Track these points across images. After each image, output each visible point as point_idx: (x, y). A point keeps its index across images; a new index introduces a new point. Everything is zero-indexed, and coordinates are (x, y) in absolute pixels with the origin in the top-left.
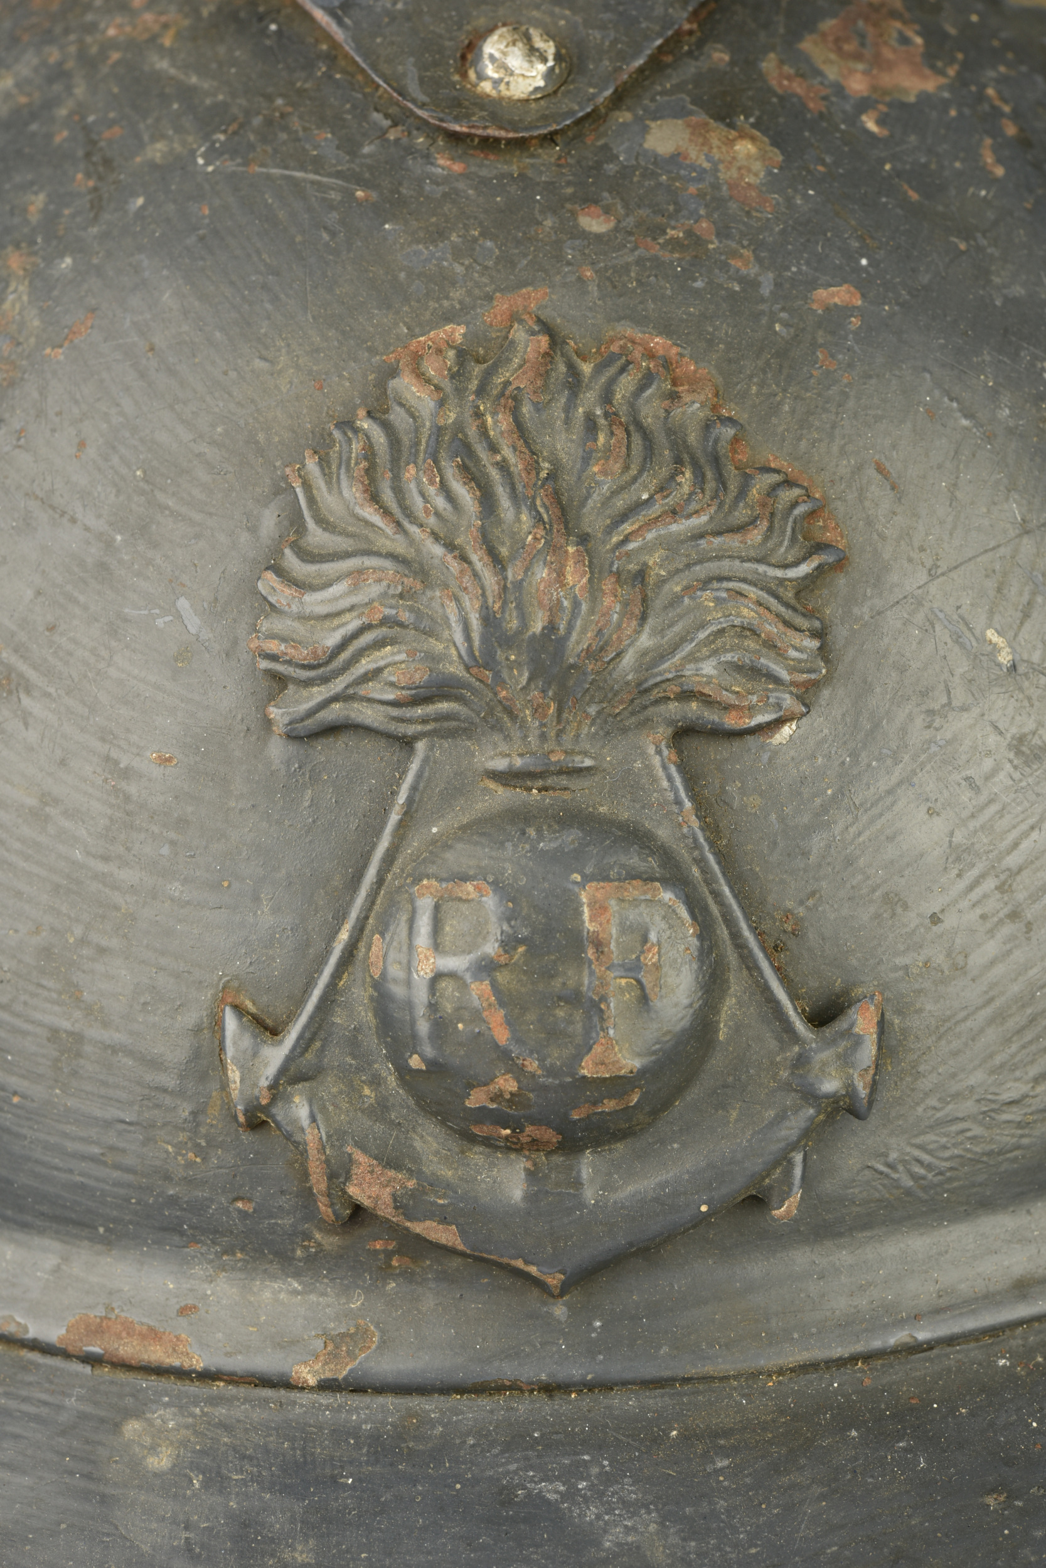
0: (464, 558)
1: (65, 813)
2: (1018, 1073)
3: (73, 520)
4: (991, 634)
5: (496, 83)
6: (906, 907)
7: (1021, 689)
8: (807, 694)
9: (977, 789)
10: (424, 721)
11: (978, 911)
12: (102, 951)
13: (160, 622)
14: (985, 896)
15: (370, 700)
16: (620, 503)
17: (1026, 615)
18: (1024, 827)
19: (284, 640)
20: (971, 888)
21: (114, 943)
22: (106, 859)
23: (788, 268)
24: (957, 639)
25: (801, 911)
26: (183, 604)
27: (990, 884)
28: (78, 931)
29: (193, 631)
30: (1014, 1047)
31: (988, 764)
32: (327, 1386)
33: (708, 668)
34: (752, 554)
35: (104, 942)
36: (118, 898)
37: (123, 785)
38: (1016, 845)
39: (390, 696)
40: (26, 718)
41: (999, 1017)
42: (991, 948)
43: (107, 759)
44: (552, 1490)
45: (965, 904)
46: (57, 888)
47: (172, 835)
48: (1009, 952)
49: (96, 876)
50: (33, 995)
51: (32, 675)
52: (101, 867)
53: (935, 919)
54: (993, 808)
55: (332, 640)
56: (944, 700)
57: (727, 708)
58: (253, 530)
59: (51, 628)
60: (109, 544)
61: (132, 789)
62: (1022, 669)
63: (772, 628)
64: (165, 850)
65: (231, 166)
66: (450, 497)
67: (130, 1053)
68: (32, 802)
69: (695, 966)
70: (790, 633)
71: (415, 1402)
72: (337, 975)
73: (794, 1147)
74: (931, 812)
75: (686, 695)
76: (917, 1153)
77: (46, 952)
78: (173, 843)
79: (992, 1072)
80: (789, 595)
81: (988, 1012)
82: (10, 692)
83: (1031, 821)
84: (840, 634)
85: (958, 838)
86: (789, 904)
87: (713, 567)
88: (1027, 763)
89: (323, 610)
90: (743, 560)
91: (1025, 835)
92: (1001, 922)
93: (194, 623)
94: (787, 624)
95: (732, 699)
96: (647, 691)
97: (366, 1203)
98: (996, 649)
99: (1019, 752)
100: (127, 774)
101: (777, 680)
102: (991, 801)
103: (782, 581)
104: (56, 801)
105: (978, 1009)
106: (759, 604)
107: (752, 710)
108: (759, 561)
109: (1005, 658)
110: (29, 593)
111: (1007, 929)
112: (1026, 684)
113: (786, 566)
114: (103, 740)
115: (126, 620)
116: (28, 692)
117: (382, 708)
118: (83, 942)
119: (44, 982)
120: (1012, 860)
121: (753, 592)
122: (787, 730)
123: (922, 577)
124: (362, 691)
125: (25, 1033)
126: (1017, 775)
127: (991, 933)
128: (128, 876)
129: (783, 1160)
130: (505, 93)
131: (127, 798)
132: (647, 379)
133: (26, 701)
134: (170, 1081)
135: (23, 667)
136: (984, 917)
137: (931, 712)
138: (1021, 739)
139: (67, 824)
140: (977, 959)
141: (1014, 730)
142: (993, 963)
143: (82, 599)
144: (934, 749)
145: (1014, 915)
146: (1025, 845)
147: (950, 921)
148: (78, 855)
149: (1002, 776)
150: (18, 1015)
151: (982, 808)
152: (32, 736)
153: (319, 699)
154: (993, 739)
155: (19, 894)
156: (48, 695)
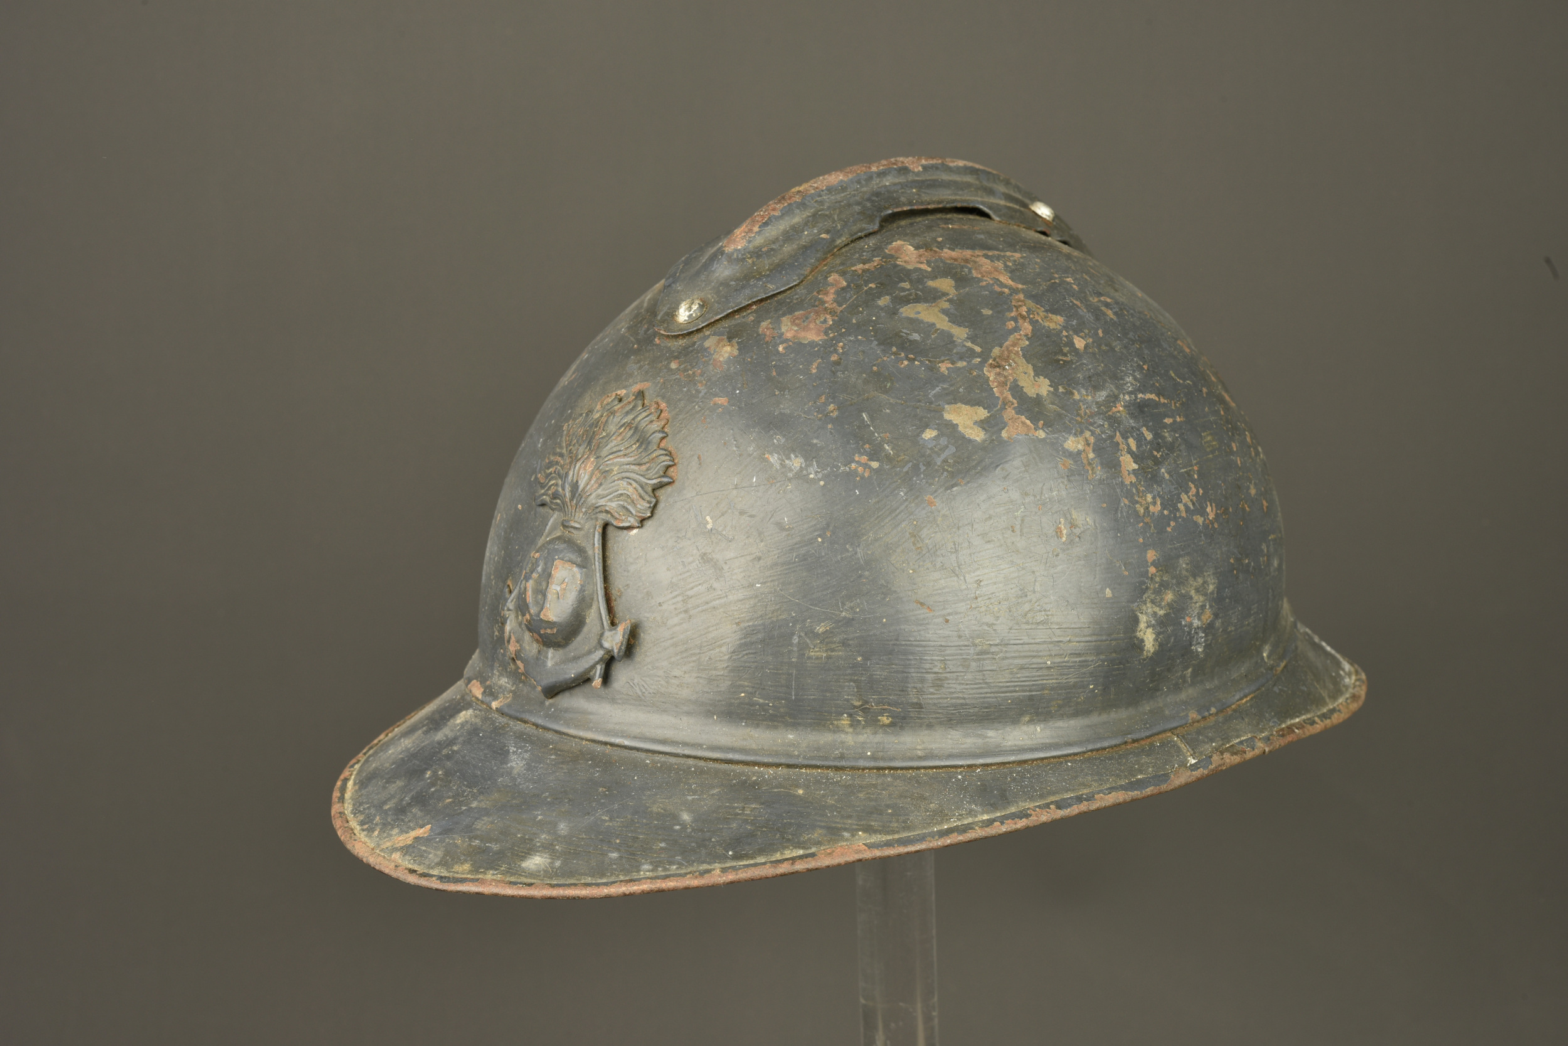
0: (572, 457)
2: (679, 667)
4: (708, 518)
6: (652, 598)
7: (710, 538)
8: (642, 521)
9: (684, 565)
10: (555, 505)
11: (674, 606)
14: (678, 602)
15: (548, 496)
16: (615, 449)
17: (723, 515)
18: (697, 583)
20: (674, 598)
23: (712, 389)
24: (696, 516)
25: (622, 590)
27: (680, 598)
30: (679, 657)
31: (691, 559)
32: (498, 710)
33: (614, 505)
34: (642, 473)
38: (692, 588)
39: (551, 496)
41: (675, 645)
42: (676, 620)
44: (513, 750)
45: (670, 602)
48: (681, 623)
53: (660, 604)
54: (688, 574)
55: (545, 477)
56: (684, 534)
57: (616, 519)
62: (714, 532)
63: (635, 496)
66: (580, 439)
70: (640, 500)
71: (510, 721)
73: (597, 663)
74: (668, 569)
75: (607, 512)
76: (643, 683)
79: (670, 663)
80: (650, 489)
81: (670, 642)
83: (700, 582)
84: (661, 506)
85: (674, 580)
86: (620, 586)
87: (627, 474)
88: (704, 563)
90: (637, 474)
91: (697, 586)
92: (681, 612)
94: (641, 497)
95: (618, 516)
96: (597, 507)
97: (511, 652)
98: (707, 523)
99: (702, 558)
101: (632, 513)
102: (688, 571)
103: (647, 484)
105: (668, 639)
106: (635, 488)
107: (623, 521)
108: (642, 475)
109: (709, 526)
111: (683, 615)
112: (713, 537)
113: (650, 479)
117: (549, 499)
120: (690, 593)
121: (635, 484)
122: (635, 531)
123: (694, 494)
124: (547, 493)
126: (700, 565)
127: (677, 615)
129: (593, 667)
130: (676, 320)
132: (648, 415)
136: (676, 609)
137: (678, 537)
138: (705, 554)
140: (670, 622)
141: (703, 551)
142: (675, 625)
144: (675, 549)
145: (686, 611)
146: (695, 589)
147: (665, 607)
149: (694, 564)
151: (684, 573)
153: (541, 494)
154: (695, 551)
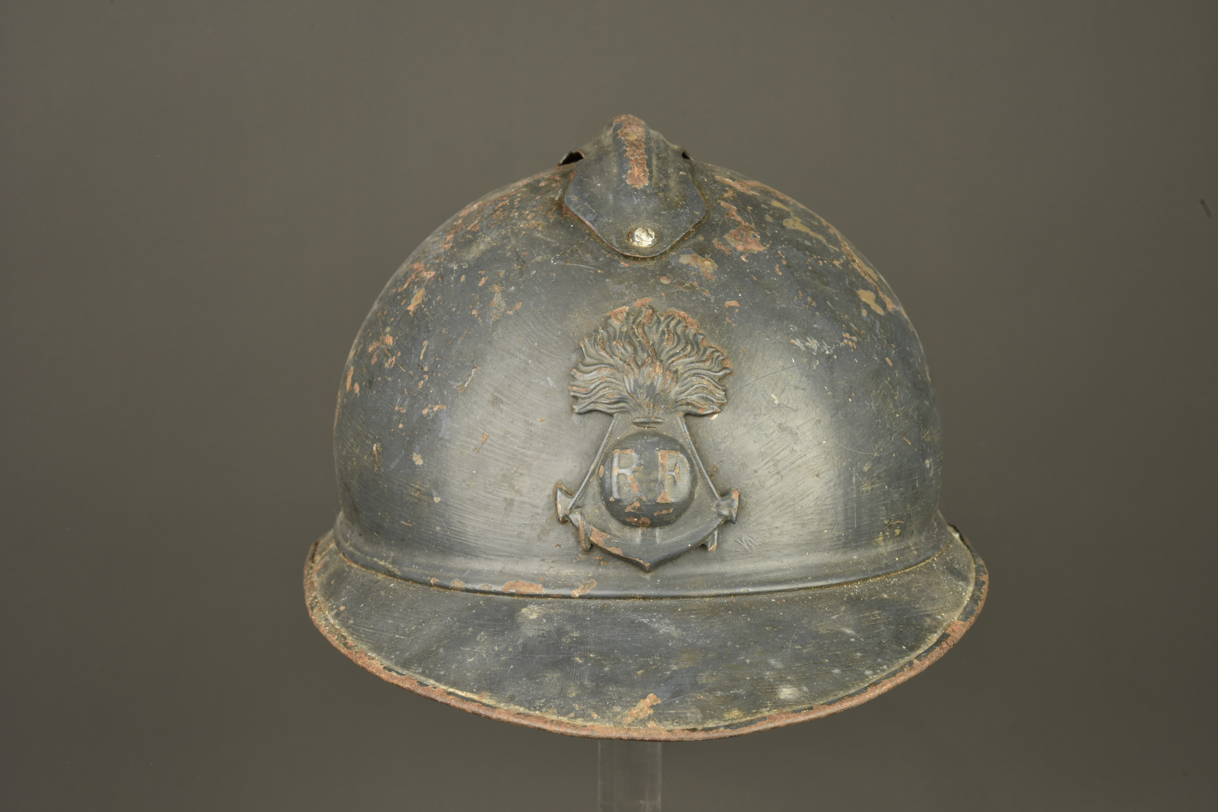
0: (629, 365)
1: (512, 436)
2: (779, 519)
3: (516, 357)
4: (773, 395)
5: (638, 243)
6: (747, 467)
7: (781, 411)
8: (721, 406)
9: (768, 437)
10: (616, 409)
11: (768, 471)
12: (521, 474)
13: (542, 383)
14: (770, 467)
15: (601, 403)
16: (671, 353)
17: (783, 391)
18: (781, 449)
19: (578, 387)
20: (766, 464)
21: (525, 472)
22: (524, 448)
23: (718, 295)
24: (763, 396)
25: (718, 466)
26: (549, 378)
27: (771, 463)
28: (515, 469)
29: (551, 385)
30: (778, 511)
31: (771, 430)
32: (581, 597)
33: (694, 397)
34: (707, 368)
35: (522, 472)
36: (527, 459)
37: (530, 427)
38: (779, 453)
39: (608, 402)
40: (501, 410)
41: (774, 502)
42: (772, 481)
43: (525, 420)
44: (645, 621)
45: (764, 468)
46: (509, 457)
47: (544, 441)
48: (776, 484)
49: (521, 453)
50: (499, 488)
51: (503, 399)
52: (522, 451)
53: (756, 471)
54: (773, 443)
55: (592, 387)
56: (759, 412)
57: (699, 408)
58: (569, 359)
59: (510, 386)
60: (527, 363)
61: (533, 429)
62: (781, 406)
63: (712, 387)
64: (542, 445)
65: (561, 263)
66: (625, 349)
67: (528, 504)
68: (502, 433)
69: (689, 475)
70: (716, 389)
71: (606, 601)
72: (590, 478)
73: (715, 530)
74: (755, 442)
75: (688, 404)
76: (750, 539)
77: (505, 476)
78: (544, 443)
79: (771, 518)
80: (717, 380)
81: (770, 500)
82: (497, 404)
83: (784, 447)
84: (731, 392)
85: (762, 450)
86: (715, 464)
87: (696, 371)
88: (782, 431)
89: (590, 379)
90: (704, 369)
91: (781, 451)
92: (774, 474)
93: (551, 383)
94: (716, 387)
95: (701, 406)
96: (677, 402)
97: (595, 542)
98: (774, 400)
99: (780, 428)
100: (531, 425)
101: (713, 402)
102: (772, 441)
103: (715, 376)
104: (510, 433)
105: (768, 498)
106: (708, 381)
107: (706, 409)
108: (708, 370)
109: (776, 402)
110: (503, 377)
111: (776, 477)
112: (782, 410)
113: (716, 372)
114: (524, 415)
115: (532, 383)
116: (502, 403)
117: (605, 405)
118: (516, 472)
119: (503, 484)
120: (778, 458)
121: (706, 378)
122: (715, 416)
123: (754, 379)
124: (599, 401)
125: (496, 500)
126: (779, 434)
127: (771, 477)
128: (529, 453)
129: (712, 533)
130: (640, 245)
131: (531, 431)
132: (679, 322)
133: (501, 406)
134: (539, 511)
135: (501, 397)
136: (769, 472)
137: (755, 415)
138: (781, 424)
139: (513, 439)
140: (768, 484)
141: (779, 422)
142: (772, 486)
143: (519, 378)
144: (756, 424)
145: (778, 473)
146: (781, 454)
147: (760, 472)
148: (516, 448)
149: (775, 434)
150: (494, 495)
151: (769, 442)
152: (503, 415)
153: (587, 403)
154: (773, 424)
155: (497, 460)
156: (508, 404)
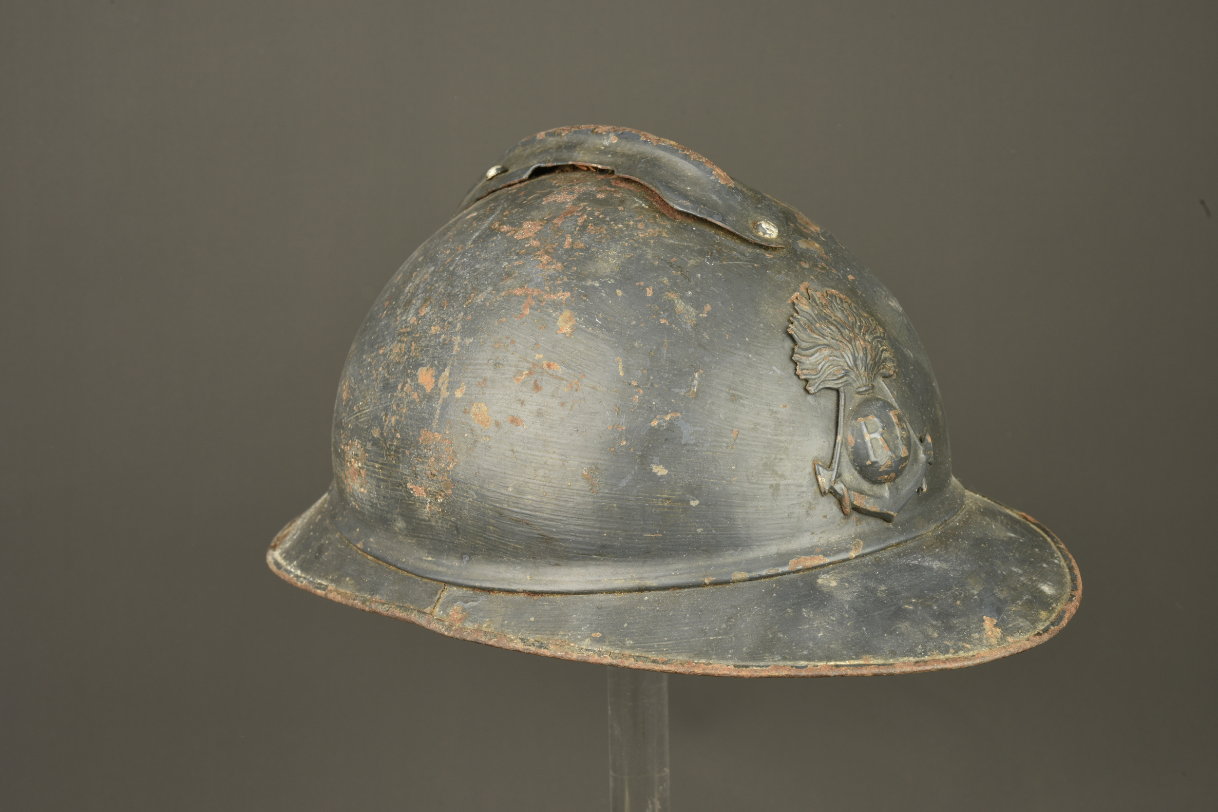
0: (841, 342)
1: (762, 426)
3: (735, 354)
5: (770, 235)
10: (842, 383)
12: (781, 459)
13: (770, 373)
15: (829, 380)
19: (807, 370)
21: (784, 456)
22: (777, 435)
23: (840, 272)
26: (774, 368)
28: (773, 456)
29: (779, 373)
32: (857, 557)
35: (781, 457)
36: (782, 445)
37: (776, 415)
39: (835, 378)
40: (743, 405)
43: (770, 410)
44: (916, 562)
46: (765, 447)
47: (792, 425)
49: (775, 440)
50: (763, 477)
51: (741, 394)
52: (776, 438)
55: (820, 367)
57: (889, 370)
58: (783, 347)
59: (742, 382)
60: (748, 358)
61: (779, 416)
64: (791, 429)
65: (718, 263)
66: (830, 329)
67: (793, 485)
68: (751, 426)
71: (875, 555)
77: (766, 464)
78: (793, 427)
80: (886, 344)
82: (736, 400)
89: (814, 361)
93: (779, 372)
94: (889, 350)
95: (889, 368)
97: (858, 505)
100: (776, 412)
101: (894, 363)
103: (884, 341)
104: (759, 424)
110: (731, 375)
114: (767, 405)
115: (762, 375)
116: (741, 399)
117: (832, 382)
118: (775, 458)
119: (767, 472)
124: (827, 379)
125: (762, 489)
128: (783, 438)
130: (772, 237)
131: (778, 418)
133: (742, 401)
134: (804, 489)
135: (737, 393)
139: (764, 429)
143: (747, 372)
148: (769, 436)
150: (759, 484)
152: (747, 409)
153: (819, 383)
155: (754, 451)
156: (748, 398)
